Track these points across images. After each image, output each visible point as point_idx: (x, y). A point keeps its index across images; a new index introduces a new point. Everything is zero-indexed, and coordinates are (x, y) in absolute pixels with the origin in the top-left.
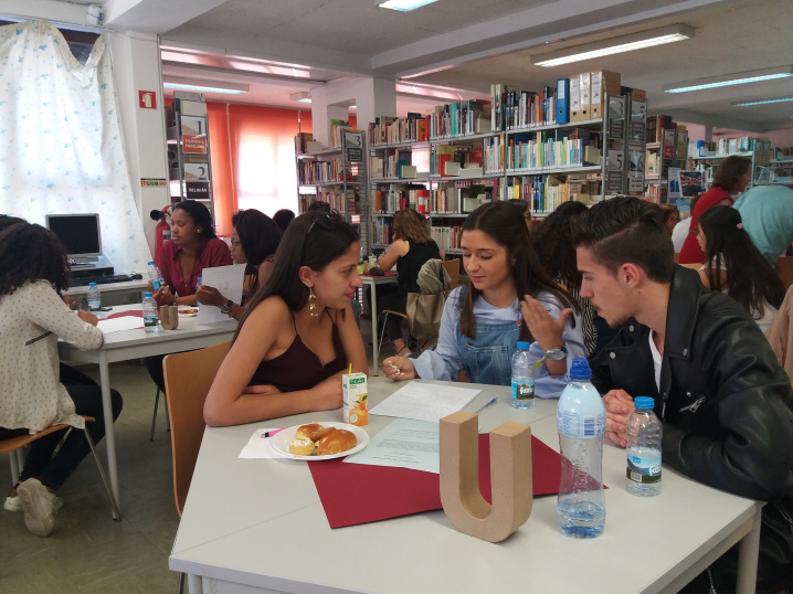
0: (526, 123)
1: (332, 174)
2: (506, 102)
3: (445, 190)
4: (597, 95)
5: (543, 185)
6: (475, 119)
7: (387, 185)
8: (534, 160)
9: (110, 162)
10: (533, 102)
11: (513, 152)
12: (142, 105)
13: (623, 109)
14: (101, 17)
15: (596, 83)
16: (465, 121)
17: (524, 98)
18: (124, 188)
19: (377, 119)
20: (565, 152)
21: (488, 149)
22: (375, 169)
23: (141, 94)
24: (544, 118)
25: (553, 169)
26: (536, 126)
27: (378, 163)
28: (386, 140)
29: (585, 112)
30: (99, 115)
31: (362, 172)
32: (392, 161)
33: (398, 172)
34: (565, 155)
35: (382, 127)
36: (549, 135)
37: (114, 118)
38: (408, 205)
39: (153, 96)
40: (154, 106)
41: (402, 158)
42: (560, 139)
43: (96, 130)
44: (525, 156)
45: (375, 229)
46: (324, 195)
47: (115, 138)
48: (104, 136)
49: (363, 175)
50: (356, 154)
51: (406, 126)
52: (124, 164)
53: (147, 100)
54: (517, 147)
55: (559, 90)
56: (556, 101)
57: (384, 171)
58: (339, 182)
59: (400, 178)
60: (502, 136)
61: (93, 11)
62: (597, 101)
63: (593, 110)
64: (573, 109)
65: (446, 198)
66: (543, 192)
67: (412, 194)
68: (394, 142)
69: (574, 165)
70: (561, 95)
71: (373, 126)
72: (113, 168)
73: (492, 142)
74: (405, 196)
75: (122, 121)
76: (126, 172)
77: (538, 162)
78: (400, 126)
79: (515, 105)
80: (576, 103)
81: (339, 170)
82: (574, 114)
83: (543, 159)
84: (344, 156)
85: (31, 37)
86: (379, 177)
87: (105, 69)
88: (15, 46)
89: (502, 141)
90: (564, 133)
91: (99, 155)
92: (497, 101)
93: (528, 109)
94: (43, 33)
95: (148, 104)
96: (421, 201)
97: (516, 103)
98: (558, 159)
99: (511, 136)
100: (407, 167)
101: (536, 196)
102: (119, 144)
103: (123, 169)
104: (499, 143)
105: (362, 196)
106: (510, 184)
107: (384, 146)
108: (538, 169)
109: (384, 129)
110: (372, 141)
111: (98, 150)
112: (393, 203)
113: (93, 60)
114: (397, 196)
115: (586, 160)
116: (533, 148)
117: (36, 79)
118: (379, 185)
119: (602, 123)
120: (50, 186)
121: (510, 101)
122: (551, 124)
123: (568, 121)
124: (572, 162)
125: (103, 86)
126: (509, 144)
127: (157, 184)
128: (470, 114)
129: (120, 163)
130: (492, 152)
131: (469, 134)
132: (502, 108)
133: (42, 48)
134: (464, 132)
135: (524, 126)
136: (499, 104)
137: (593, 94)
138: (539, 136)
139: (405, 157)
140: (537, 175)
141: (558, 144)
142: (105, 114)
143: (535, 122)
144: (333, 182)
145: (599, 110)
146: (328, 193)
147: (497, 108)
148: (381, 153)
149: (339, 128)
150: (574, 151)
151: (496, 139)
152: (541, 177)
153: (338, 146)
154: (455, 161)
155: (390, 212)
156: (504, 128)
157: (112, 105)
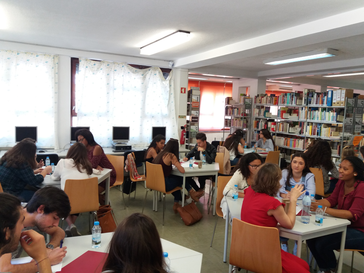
0: (316, 104)
1: (238, 113)
2: (309, 95)
3: (283, 124)
4: (343, 98)
5: (321, 127)
6: (297, 99)
7: (260, 119)
8: (318, 118)
9: (170, 110)
10: (319, 96)
11: (310, 113)
12: (182, 92)
13: (354, 102)
14: (173, 65)
15: (343, 93)
16: (292, 100)
17: (315, 95)
18: (173, 118)
19: (258, 95)
20: (330, 116)
21: (300, 111)
22: (255, 113)
23: (182, 88)
24: (322, 103)
25: (325, 122)
26: (319, 105)
27: (257, 111)
28: (261, 103)
29: (338, 103)
30: (168, 95)
31: (250, 113)
32: (263, 111)
33: (264, 115)
34: (330, 118)
35: (260, 98)
36: (324, 109)
37: (172, 96)
38: (267, 127)
39: (185, 89)
40: (185, 92)
41: (266, 110)
42: (328, 111)
43: (167, 100)
44: (315, 116)
45: (253, 135)
46: (234, 120)
47: (172, 102)
48: (169, 101)
49: (251, 115)
50: (248, 106)
51: (269, 99)
52: (174, 111)
53: (183, 90)
54: (312, 112)
55: (329, 94)
56: (327, 98)
57: (259, 114)
58: (241, 116)
59: (265, 117)
60: (306, 107)
61: (171, 63)
62: (343, 100)
63: (341, 103)
64: (334, 101)
65: (283, 127)
66: (320, 130)
67: (270, 124)
68: (264, 104)
69: (333, 121)
70: (330, 96)
71: (256, 97)
72: (170, 112)
73: (302, 109)
74: (266, 124)
75: (175, 97)
76: (175, 113)
77: (319, 118)
78: (267, 98)
79: (312, 97)
80: (335, 99)
81: (241, 112)
82: (334, 103)
83: (321, 118)
84: (244, 107)
85: (153, 71)
86: (257, 116)
87: (171, 81)
88: (148, 74)
89: (306, 109)
90: (330, 110)
91: (167, 107)
92: (305, 95)
93: (317, 99)
94: (156, 70)
95: (183, 92)
96: (273, 126)
97: (312, 96)
98: (327, 119)
99: (310, 108)
100: (268, 113)
101: (318, 130)
102: (173, 104)
103: (174, 112)
104: (305, 110)
105: (249, 121)
106: (308, 125)
107: (260, 105)
108: (319, 121)
109: (260, 99)
110: (255, 102)
111: (167, 106)
112: (261, 126)
113: (169, 78)
114: (263, 123)
115: (338, 120)
116: (318, 113)
117: (153, 84)
118: (256, 119)
119: (344, 108)
120: (153, 117)
121: (310, 95)
122: (325, 105)
123: (331, 105)
124: (332, 120)
125: (170, 86)
126: (309, 111)
127: (183, 117)
128: (295, 98)
129: (173, 110)
130: (302, 113)
131: (294, 105)
132: (307, 97)
133: (155, 75)
134: (292, 104)
135: (315, 105)
136: (306, 96)
137: (342, 97)
138: (320, 109)
139: (268, 109)
140: (319, 123)
141: (327, 113)
142: (170, 94)
143: (319, 104)
144: (238, 116)
145: (344, 103)
146: (236, 120)
147: (305, 97)
148: (258, 107)
149: (243, 97)
150: (333, 117)
151: (304, 108)
152: (320, 124)
153: (242, 103)
154: (287, 113)
155: (260, 129)
156: (307, 105)
157: (172, 92)
